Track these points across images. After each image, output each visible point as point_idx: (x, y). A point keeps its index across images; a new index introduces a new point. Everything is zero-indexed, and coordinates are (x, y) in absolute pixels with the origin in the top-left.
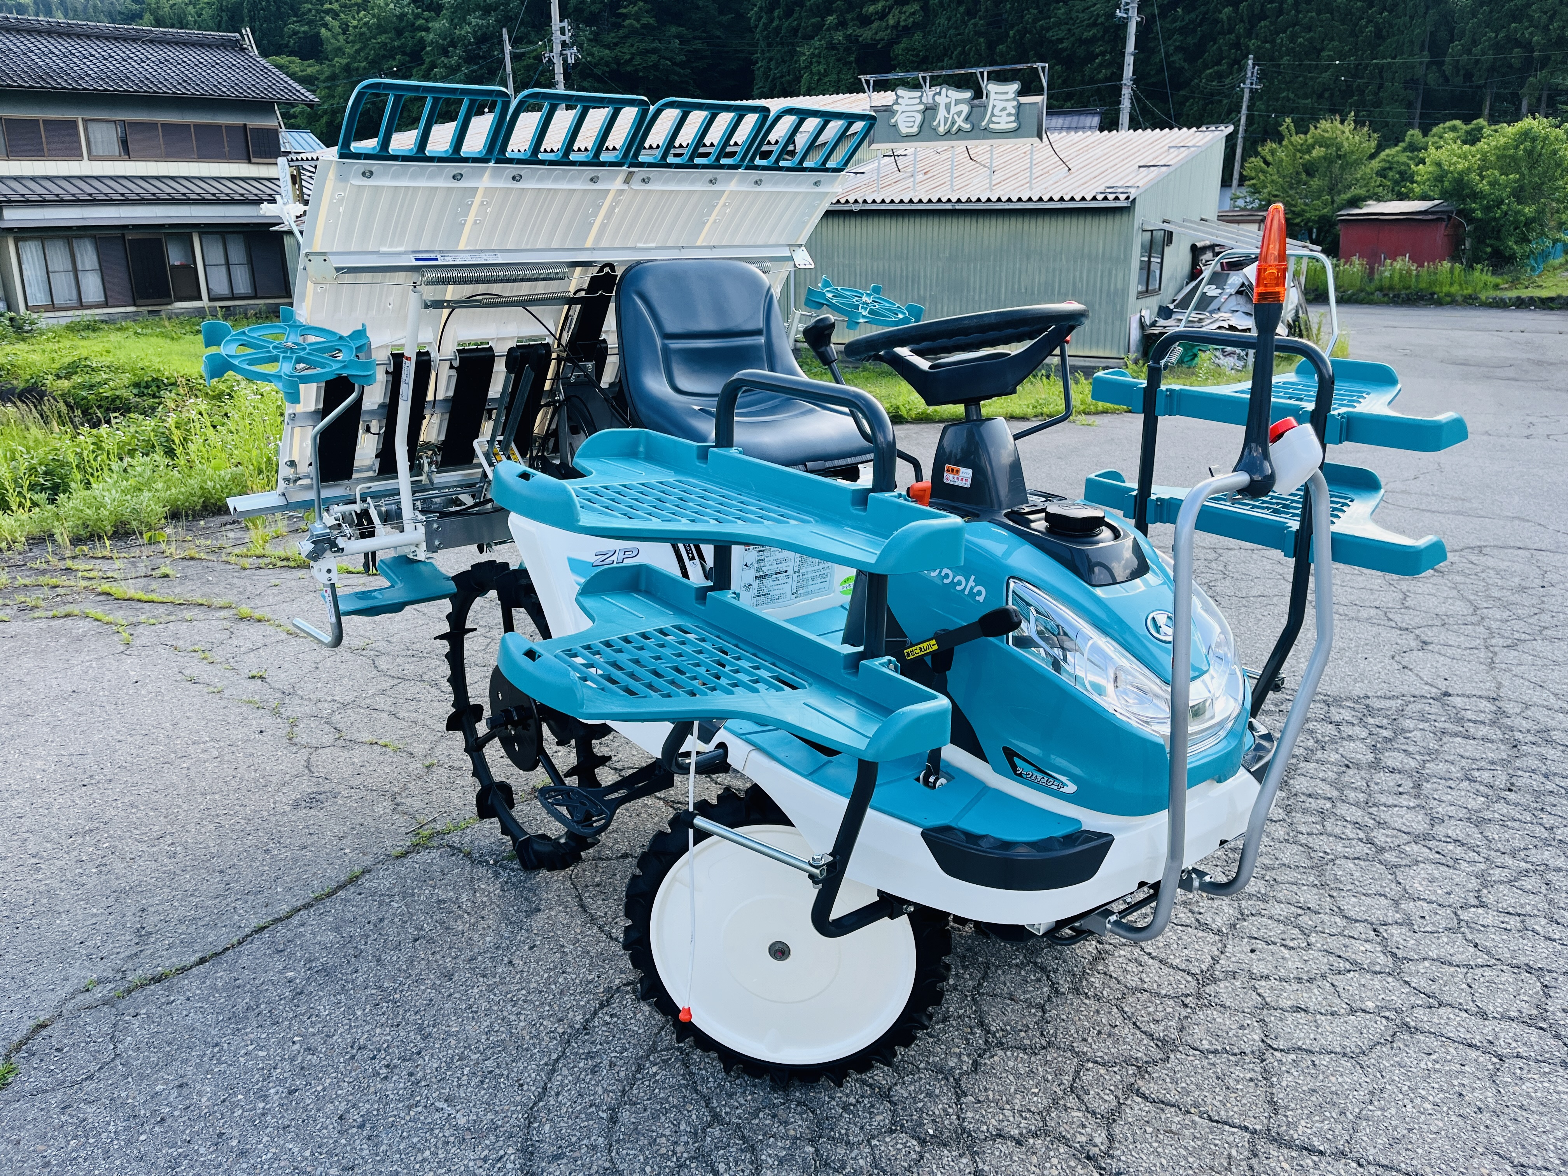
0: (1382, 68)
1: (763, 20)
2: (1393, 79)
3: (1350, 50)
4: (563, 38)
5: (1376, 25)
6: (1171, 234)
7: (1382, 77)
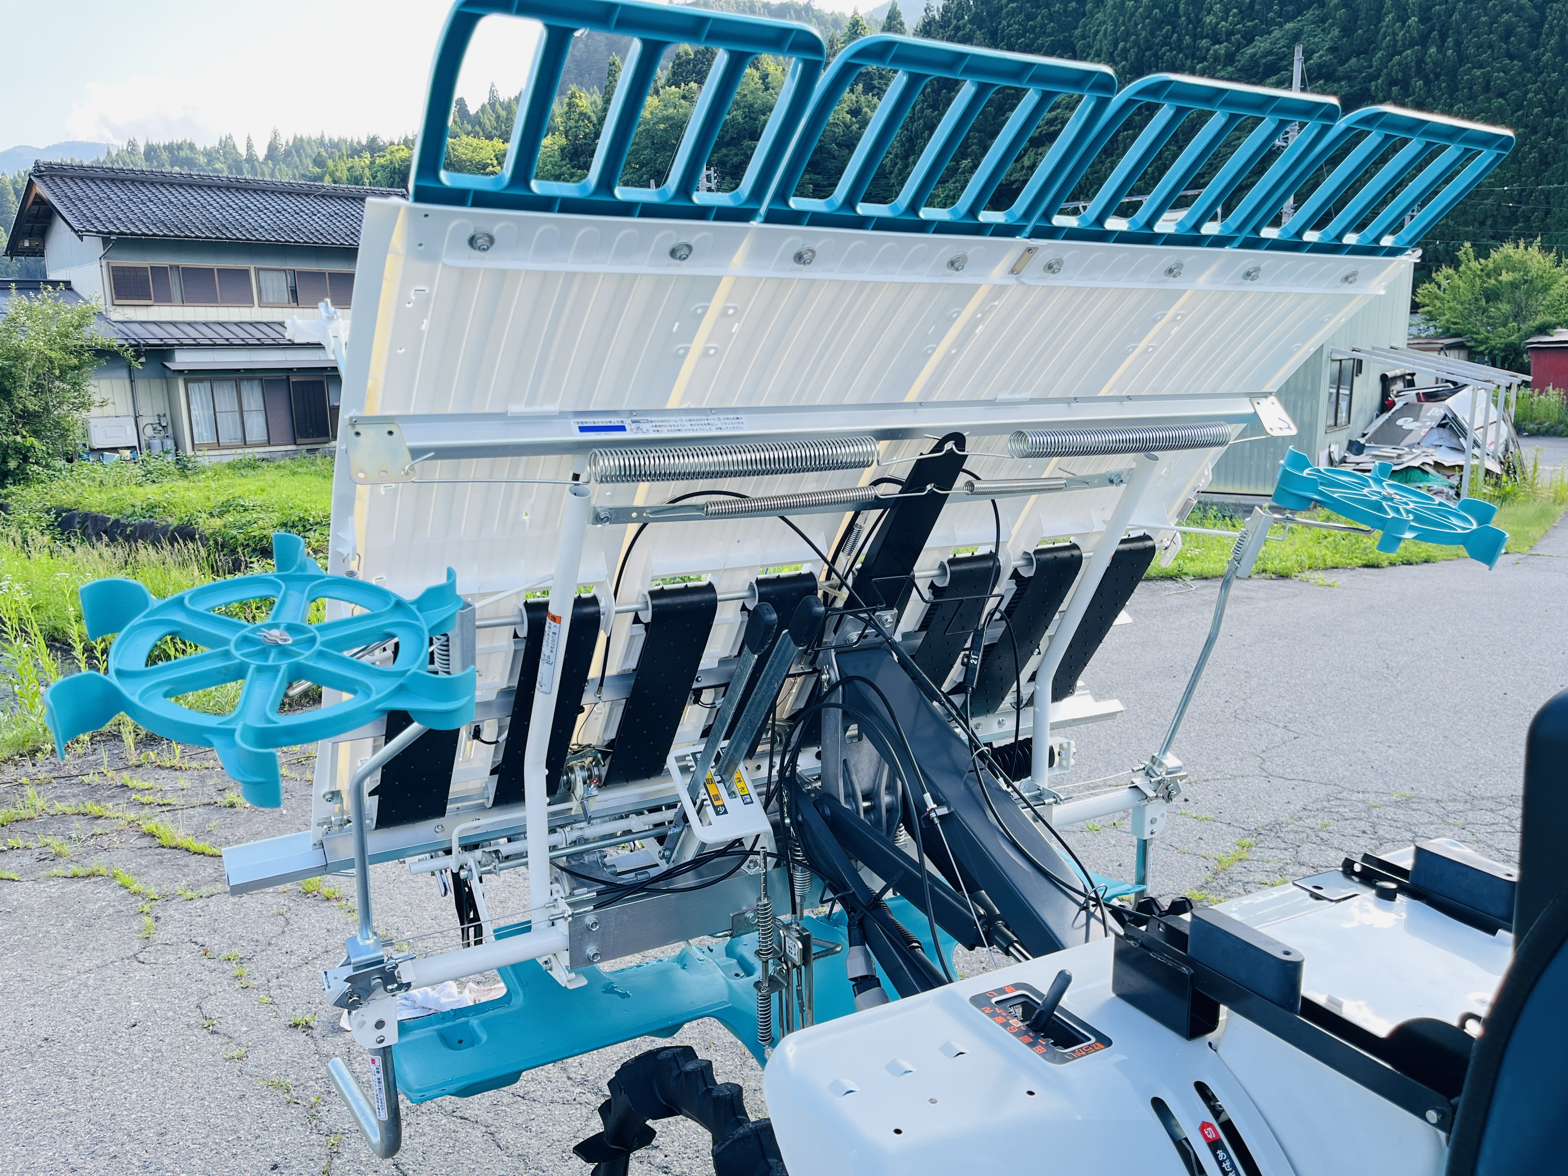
0: (1548, 195)
1: (899, 166)
2: (1561, 204)
3: (1512, 176)
4: (709, 185)
5: (1541, 152)
6: (1360, 362)
7: (1548, 203)
